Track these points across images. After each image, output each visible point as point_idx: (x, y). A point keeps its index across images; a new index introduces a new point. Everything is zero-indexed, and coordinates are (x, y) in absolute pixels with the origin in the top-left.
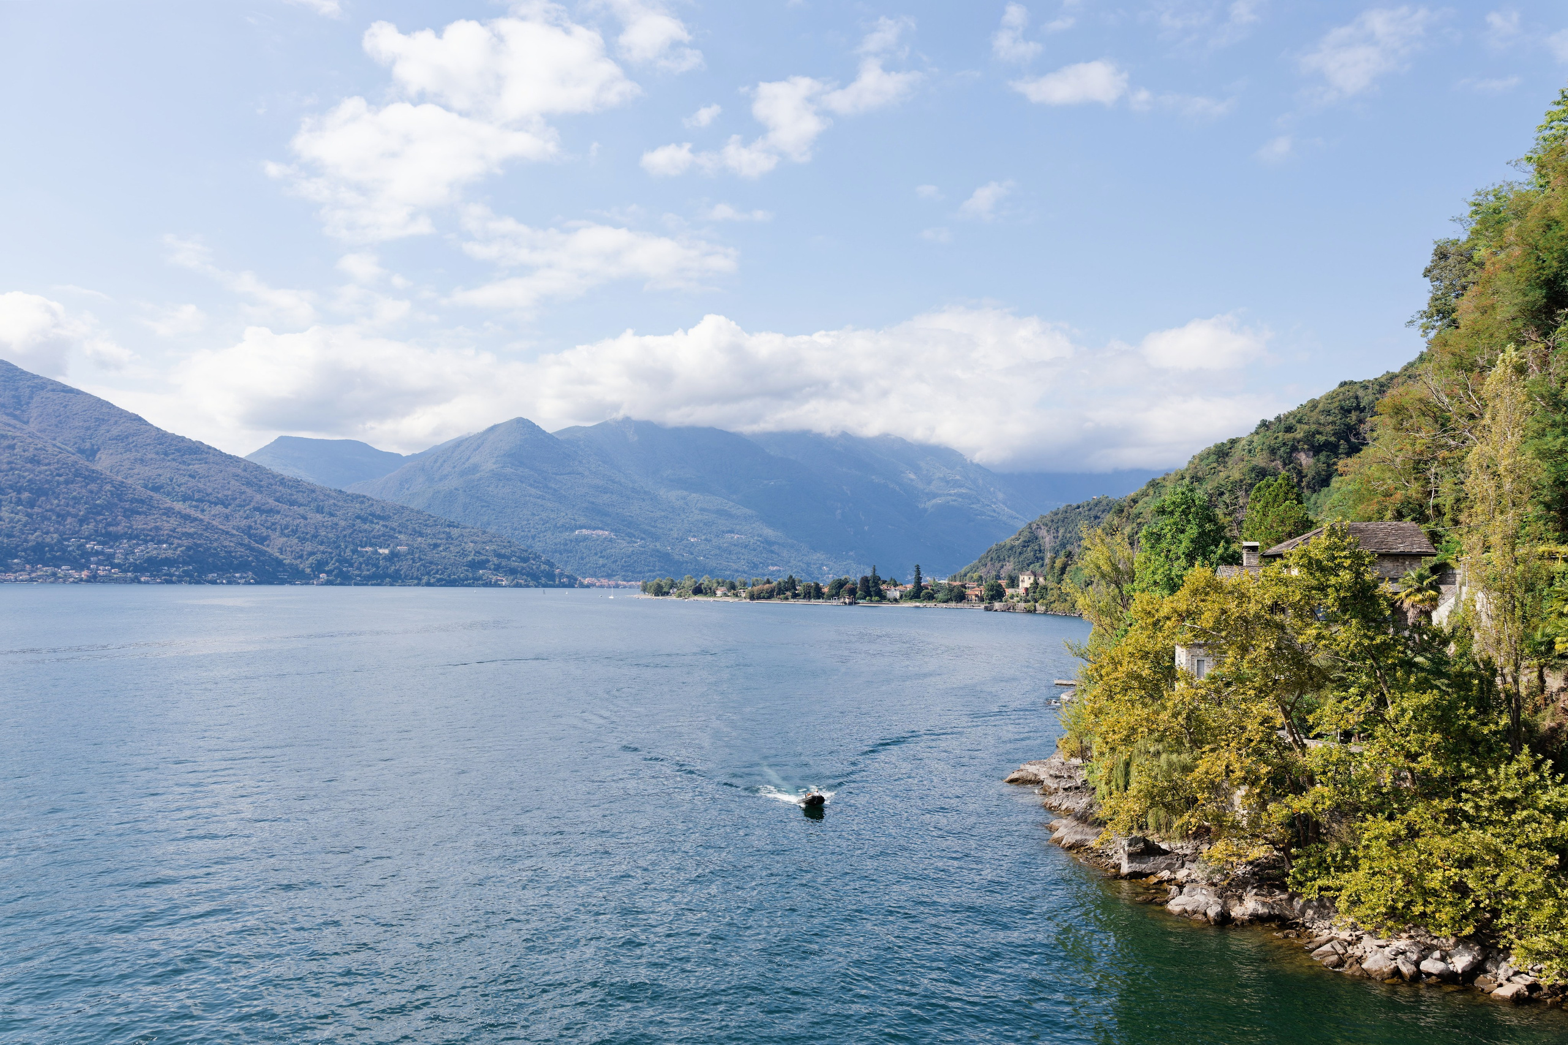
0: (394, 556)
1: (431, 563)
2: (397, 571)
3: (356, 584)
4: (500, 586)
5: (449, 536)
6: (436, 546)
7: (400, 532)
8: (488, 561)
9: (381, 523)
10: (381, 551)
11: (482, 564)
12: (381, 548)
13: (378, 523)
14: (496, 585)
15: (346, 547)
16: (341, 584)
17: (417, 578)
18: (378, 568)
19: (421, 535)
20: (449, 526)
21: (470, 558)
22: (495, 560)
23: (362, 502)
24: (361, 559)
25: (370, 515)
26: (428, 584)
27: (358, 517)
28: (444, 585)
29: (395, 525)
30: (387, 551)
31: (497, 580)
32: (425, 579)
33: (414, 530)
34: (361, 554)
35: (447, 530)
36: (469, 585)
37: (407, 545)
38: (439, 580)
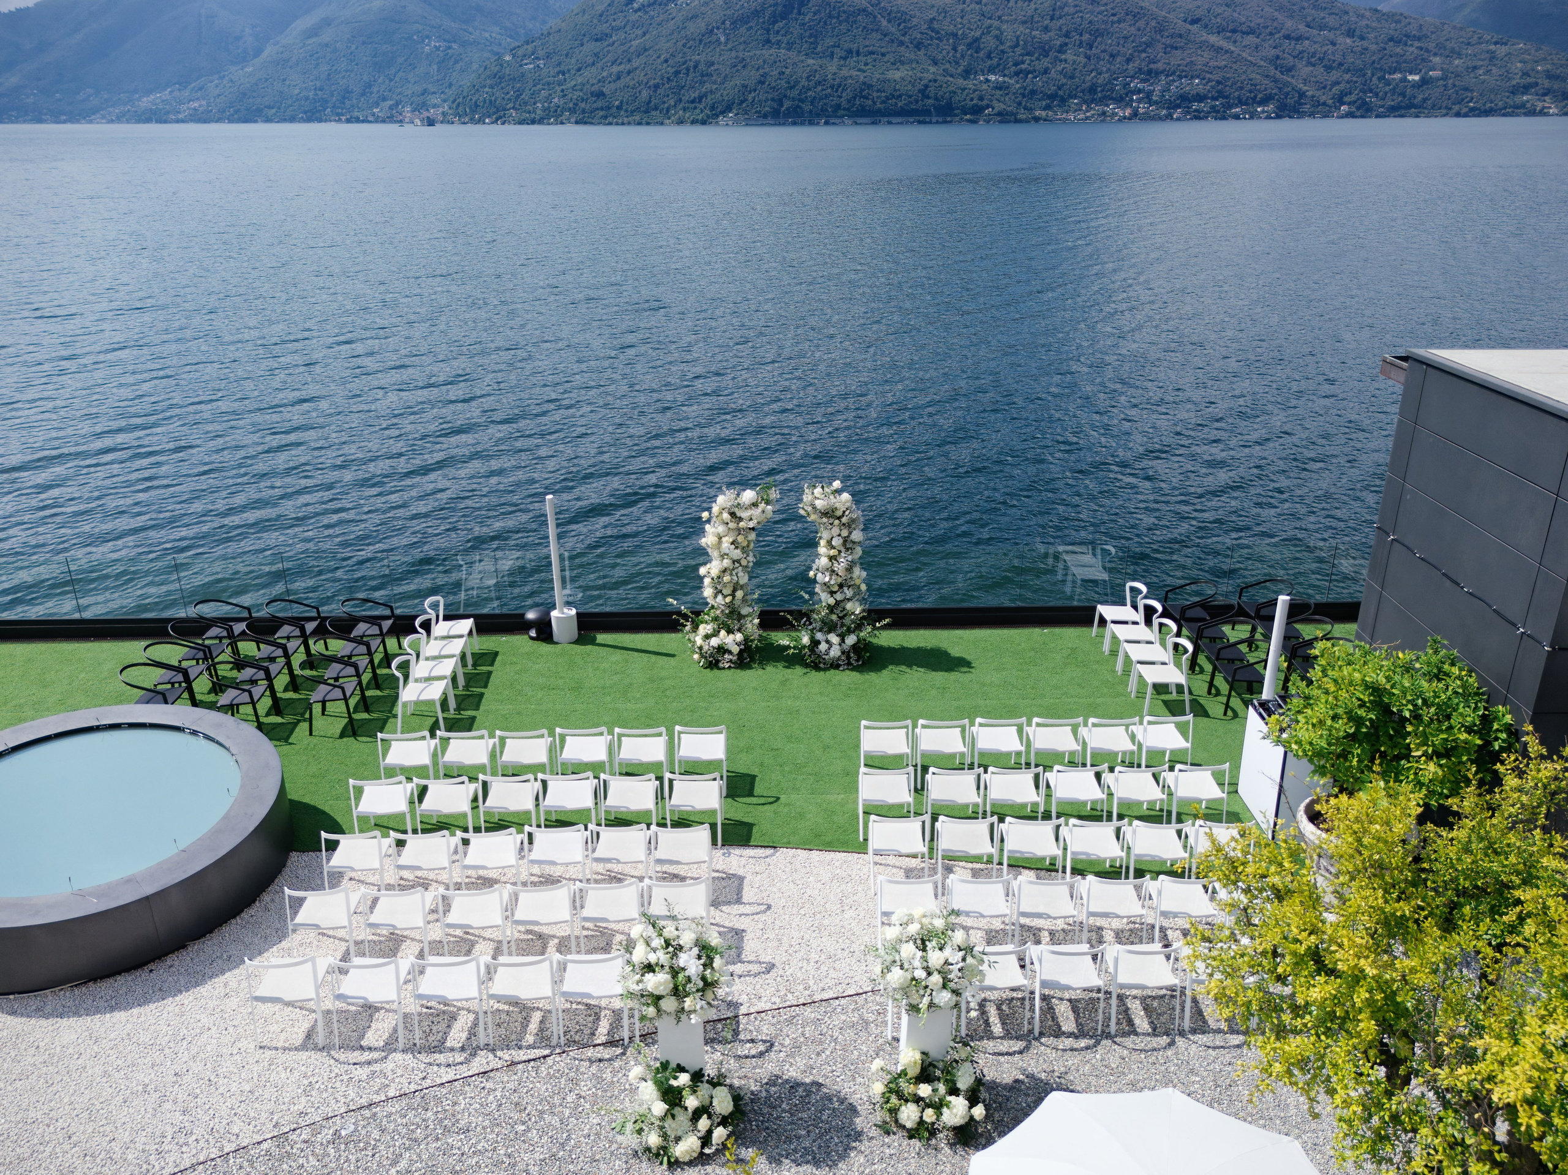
0: (1424, 81)
1: (1466, 89)
2: (1425, 100)
3: (1377, 116)
4: (1547, 114)
5: (1493, 57)
6: (1475, 68)
7: (1435, 54)
8: (1537, 84)
9: (1417, 44)
10: (1410, 78)
11: (1526, 89)
12: (1411, 74)
13: (1412, 45)
14: (1542, 113)
15: (1373, 75)
16: (1362, 117)
17: (1446, 107)
18: (1404, 97)
19: (1459, 55)
20: (1496, 43)
21: (1514, 82)
22: (1546, 83)
23: (1398, 22)
24: (1387, 89)
25: (1405, 36)
26: (1458, 115)
27: (1391, 39)
28: (1479, 116)
29: (1431, 46)
30: (1417, 78)
31: (1544, 108)
32: (1456, 108)
33: (1453, 51)
34: (1388, 83)
35: (1492, 47)
36: (1504, 115)
37: (1442, 69)
38: (1472, 110)
